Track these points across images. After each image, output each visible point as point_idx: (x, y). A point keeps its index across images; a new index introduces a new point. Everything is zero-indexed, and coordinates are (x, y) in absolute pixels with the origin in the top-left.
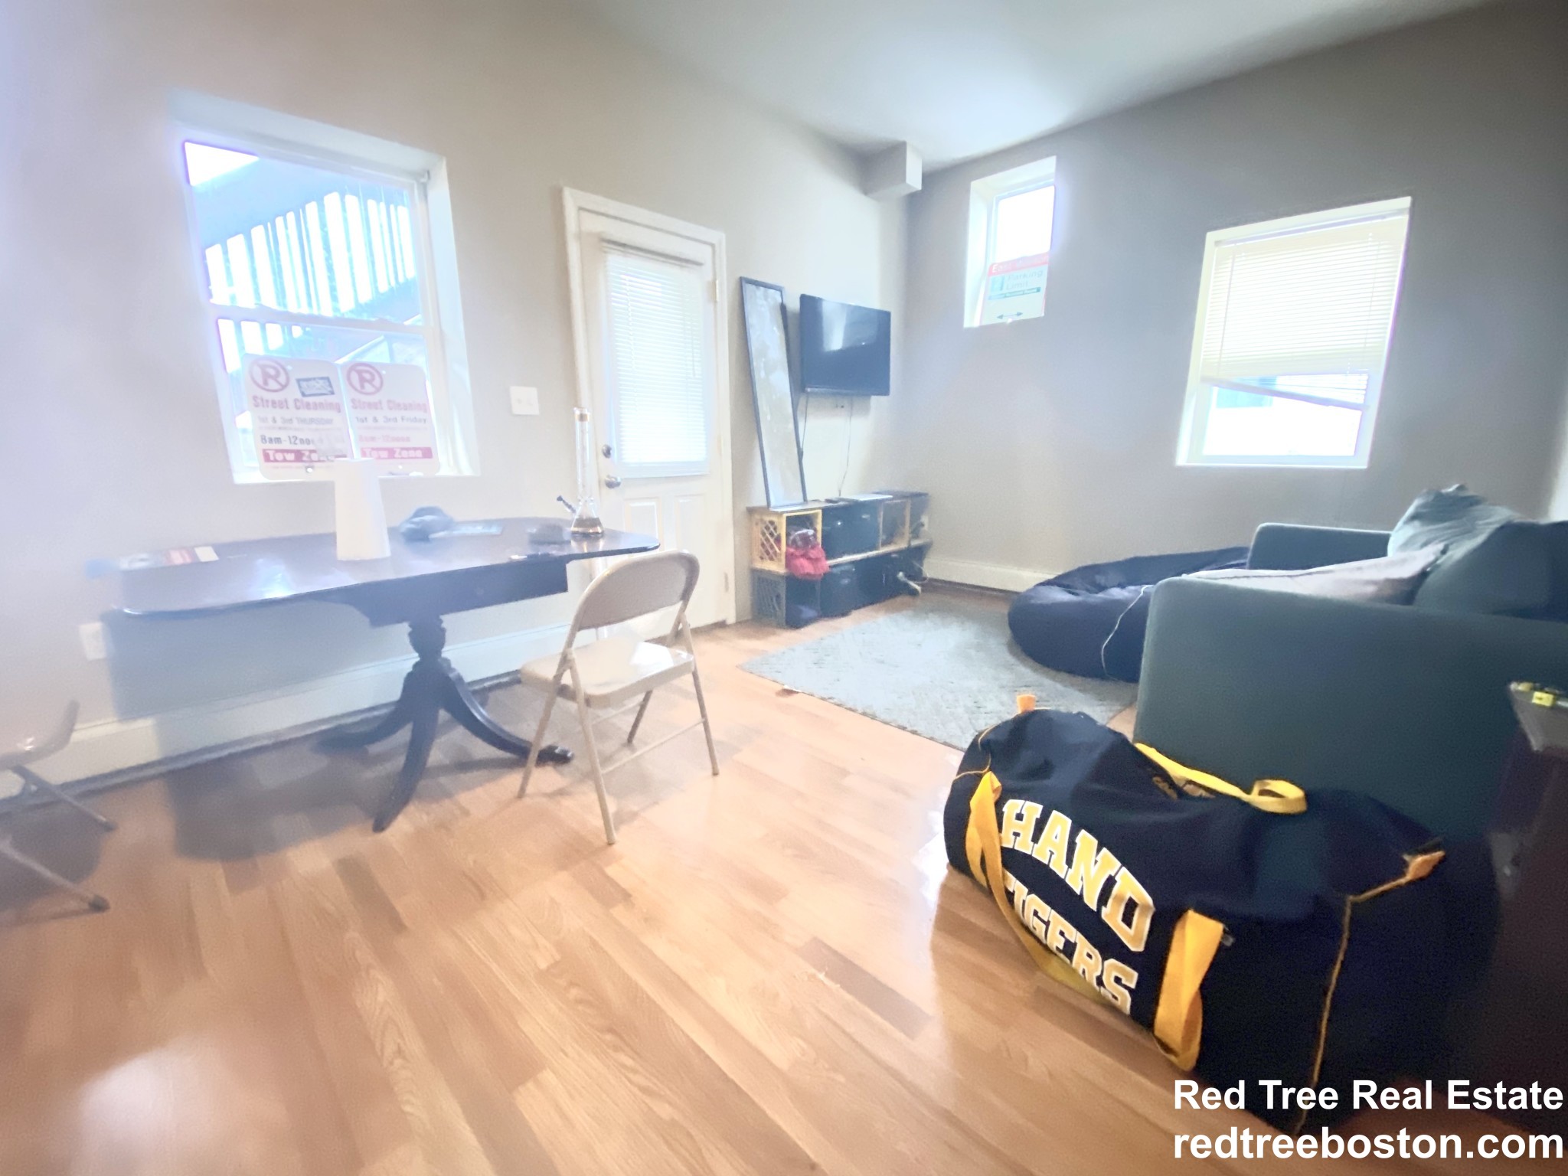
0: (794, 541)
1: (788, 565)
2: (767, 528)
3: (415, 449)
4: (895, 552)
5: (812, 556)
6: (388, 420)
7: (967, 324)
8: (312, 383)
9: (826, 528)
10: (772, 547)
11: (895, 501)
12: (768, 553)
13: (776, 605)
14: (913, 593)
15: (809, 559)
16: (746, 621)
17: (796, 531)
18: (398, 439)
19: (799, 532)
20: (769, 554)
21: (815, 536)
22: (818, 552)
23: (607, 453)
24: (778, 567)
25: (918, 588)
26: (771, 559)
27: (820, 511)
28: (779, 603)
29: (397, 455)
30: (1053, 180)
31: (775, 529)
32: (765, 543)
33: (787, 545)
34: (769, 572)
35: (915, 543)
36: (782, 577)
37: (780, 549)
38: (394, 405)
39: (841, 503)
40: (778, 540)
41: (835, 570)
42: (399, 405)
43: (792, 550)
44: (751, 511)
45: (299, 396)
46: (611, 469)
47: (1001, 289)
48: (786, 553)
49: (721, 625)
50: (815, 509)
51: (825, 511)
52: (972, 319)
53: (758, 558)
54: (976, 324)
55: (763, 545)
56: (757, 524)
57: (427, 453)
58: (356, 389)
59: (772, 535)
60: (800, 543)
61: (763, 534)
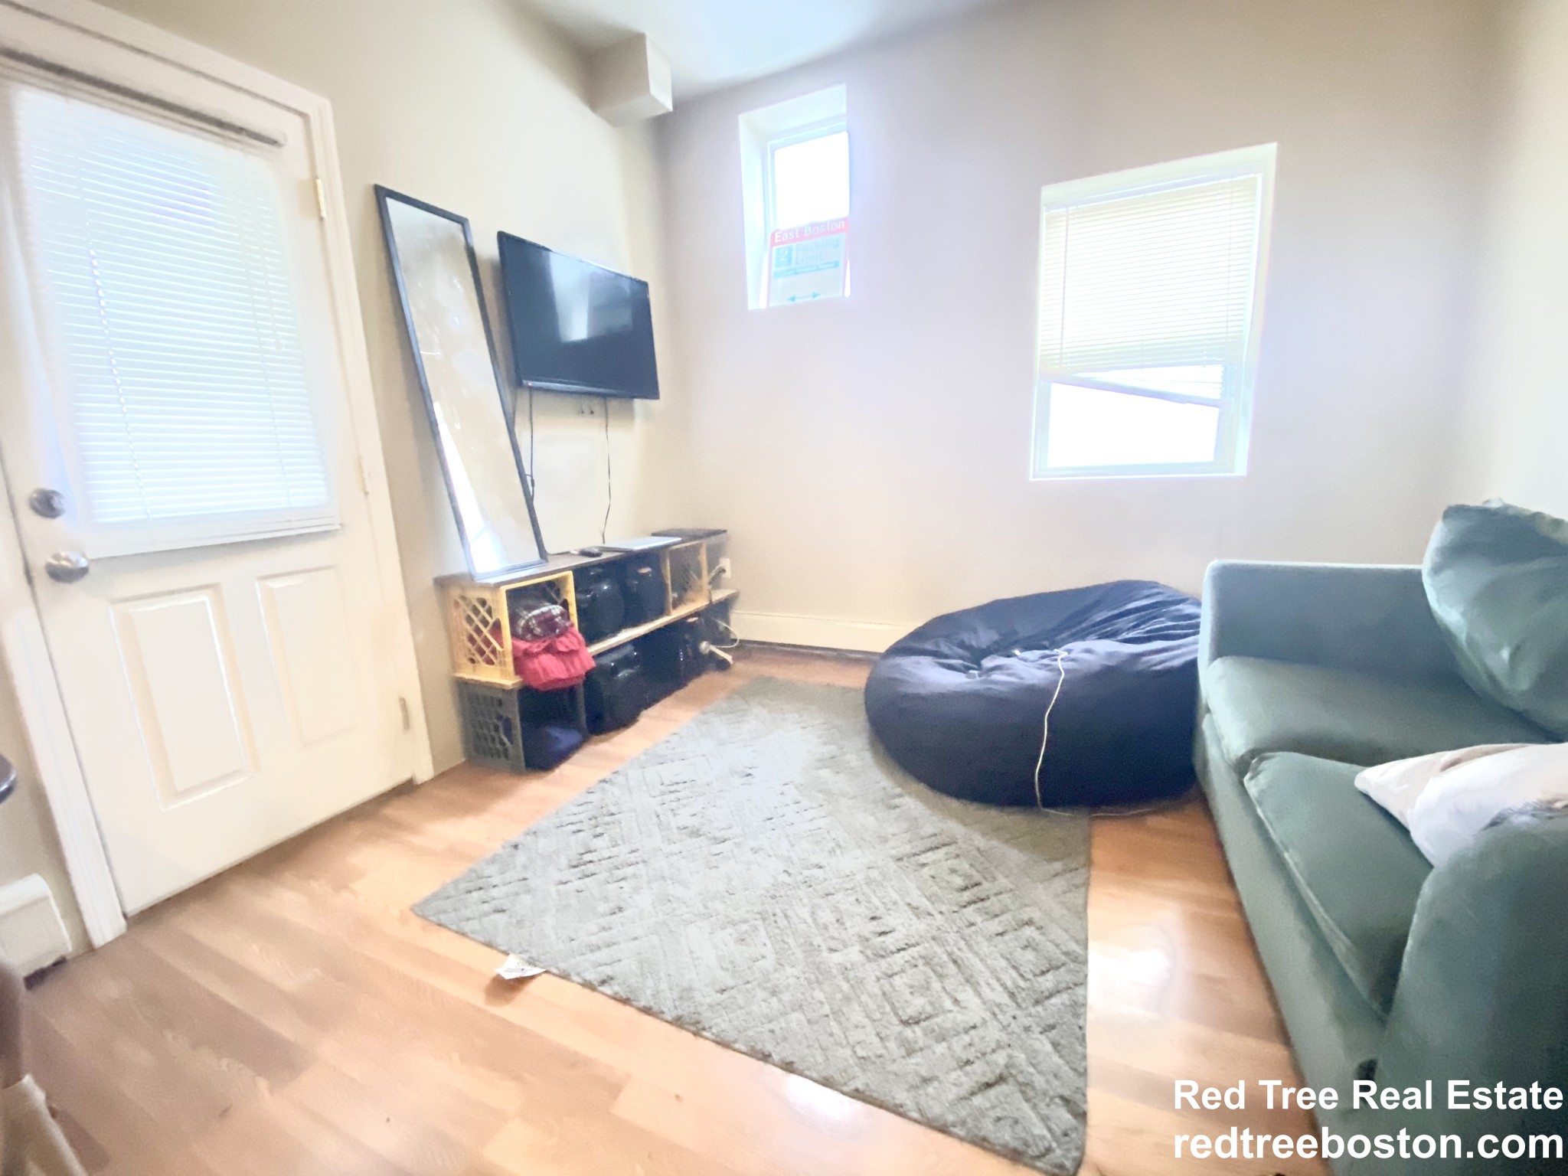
0: (528, 629)
1: (519, 669)
2: (476, 611)
4: (692, 615)
5: (562, 649)
7: (752, 305)
9: (582, 597)
10: (488, 643)
11: (684, 545)
12: (481, 653)
13: (506, 740)
14: (723, 665)
15: (558, 653)
16: (453, 770)
17: (530, 609)
19: (536, 612)
20: (484, 653)
21: (566, 615)
22: (573, 639)
24: (502, 676)
25: (728, 657)
26: (490, 662)
27: (570, 573)
28: (508, 731)
30: (844, 123)
31: (489, 611)
32: (475, 636)
33: (514, 635)
34: (489, 686)
35: (718, 596)
36: (511, 690)
37: (502, 646)
39: (605, 556)
40: (497, 628)
41: (605, 660)
43: (523, 645)
44: (442, 583)
47: (790, 263)
48: (515, 648)
49: (406, 790)
50: (562, 569)
51: (580, 572)
52: (757, 300)
53: (465, 661)
54: (763, 305)
55: (471, 639)
56: (457, 604)
59: (485, 623)
60: (538, 631)
61: (469, 620)
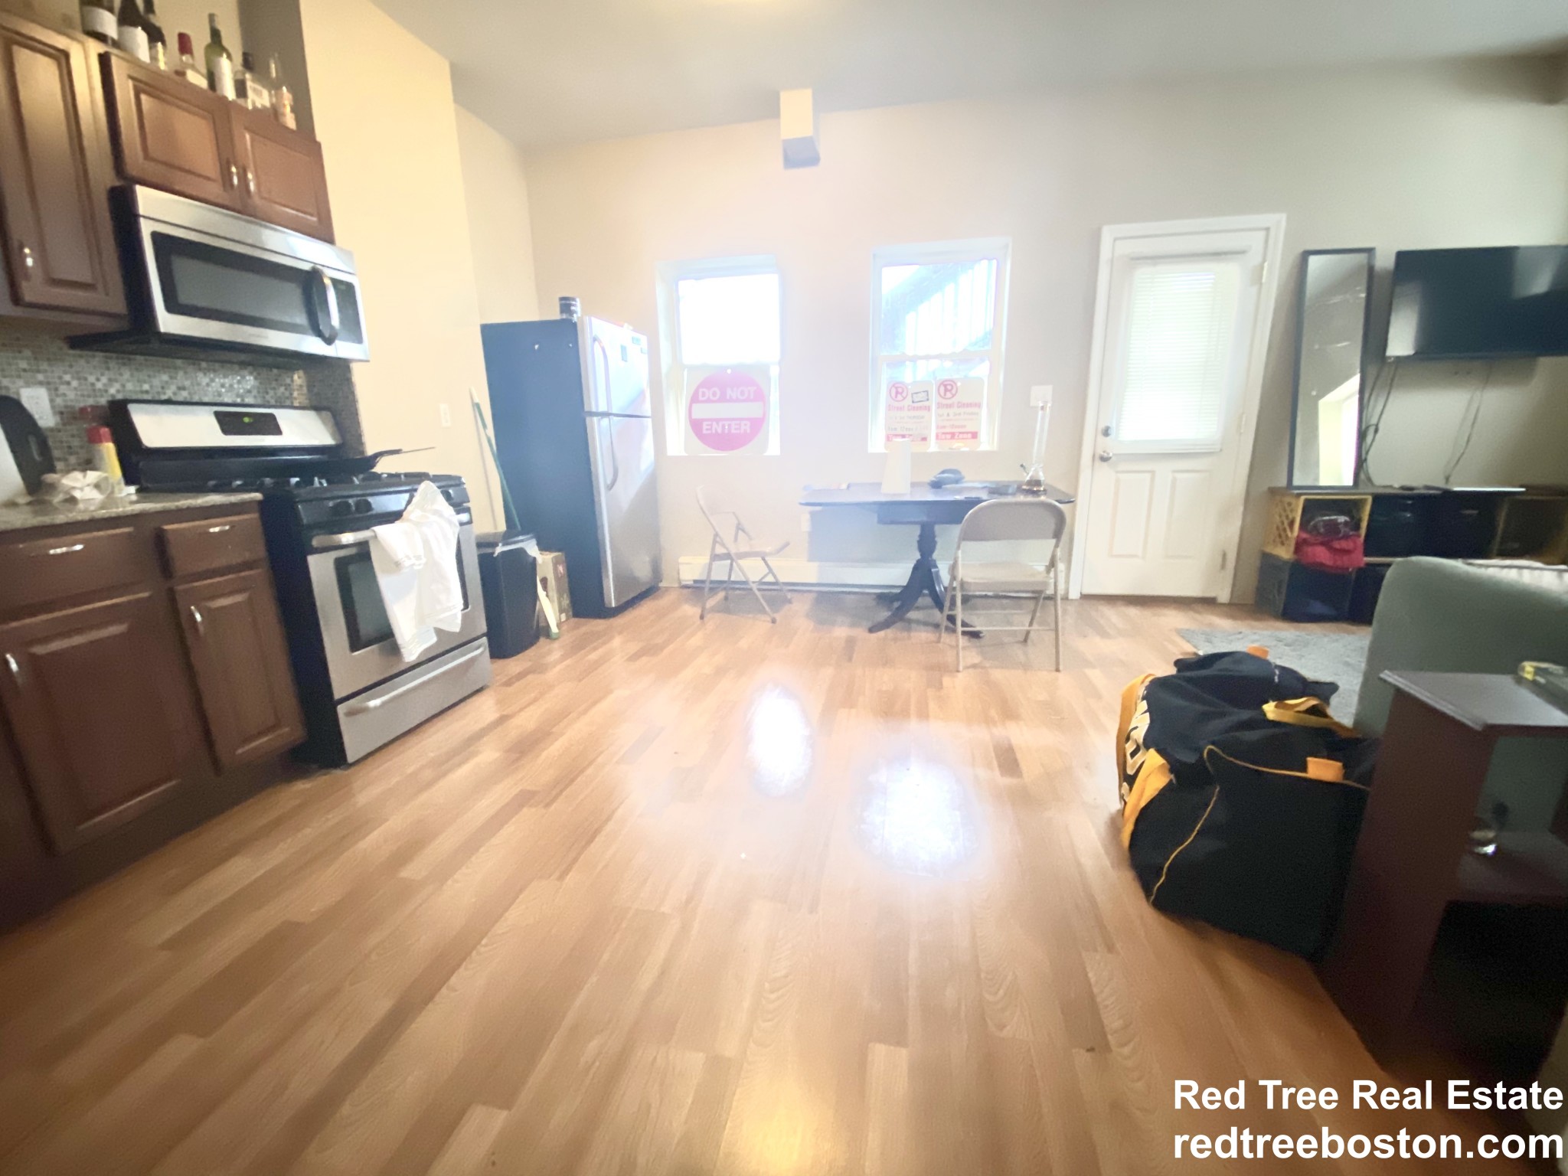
1: (1296, 551)
2: (1284, 510)
3: (967, 433)
5: (1339, 547)
6: (955, 415)
8: (919, 394)
9: (1377, 519)
10: (1285, 530)
12: (1280, 536)
13: (1276, 593)
15: (1335, 548)
16: (1240, 603)
17: (1321, 516)
18: (959, 427)
19: (1327, 518)
20: (1282, 539)
21: (1354, 524)
23: (1106, 432)
24: (1285, 553)
26: (1283, 543)
27: (1370, 499)
28: (1278, 590)
29: (956, 437)
31: (1291, 511)
32: (1280, 525)
33: (1302, 529)
34: (1277, 558)
36: (1285, 562)
37: (1292, 534)
38: (961, 405)
40: (1292, 524)
42: (964, 404)
44: (1273, 492)
45: (911, 403)
46: (1109, 446)
48: (1298, 537)
50: (1368, 495)
51: (1381, 497)
53: (1271, 540)
55: (1278, 528)
56: (1276, 506)
57: (975, 435)
58: (941, 396)
59: (1287, 517)
60: (1322, 530)
61: (1280, 516)
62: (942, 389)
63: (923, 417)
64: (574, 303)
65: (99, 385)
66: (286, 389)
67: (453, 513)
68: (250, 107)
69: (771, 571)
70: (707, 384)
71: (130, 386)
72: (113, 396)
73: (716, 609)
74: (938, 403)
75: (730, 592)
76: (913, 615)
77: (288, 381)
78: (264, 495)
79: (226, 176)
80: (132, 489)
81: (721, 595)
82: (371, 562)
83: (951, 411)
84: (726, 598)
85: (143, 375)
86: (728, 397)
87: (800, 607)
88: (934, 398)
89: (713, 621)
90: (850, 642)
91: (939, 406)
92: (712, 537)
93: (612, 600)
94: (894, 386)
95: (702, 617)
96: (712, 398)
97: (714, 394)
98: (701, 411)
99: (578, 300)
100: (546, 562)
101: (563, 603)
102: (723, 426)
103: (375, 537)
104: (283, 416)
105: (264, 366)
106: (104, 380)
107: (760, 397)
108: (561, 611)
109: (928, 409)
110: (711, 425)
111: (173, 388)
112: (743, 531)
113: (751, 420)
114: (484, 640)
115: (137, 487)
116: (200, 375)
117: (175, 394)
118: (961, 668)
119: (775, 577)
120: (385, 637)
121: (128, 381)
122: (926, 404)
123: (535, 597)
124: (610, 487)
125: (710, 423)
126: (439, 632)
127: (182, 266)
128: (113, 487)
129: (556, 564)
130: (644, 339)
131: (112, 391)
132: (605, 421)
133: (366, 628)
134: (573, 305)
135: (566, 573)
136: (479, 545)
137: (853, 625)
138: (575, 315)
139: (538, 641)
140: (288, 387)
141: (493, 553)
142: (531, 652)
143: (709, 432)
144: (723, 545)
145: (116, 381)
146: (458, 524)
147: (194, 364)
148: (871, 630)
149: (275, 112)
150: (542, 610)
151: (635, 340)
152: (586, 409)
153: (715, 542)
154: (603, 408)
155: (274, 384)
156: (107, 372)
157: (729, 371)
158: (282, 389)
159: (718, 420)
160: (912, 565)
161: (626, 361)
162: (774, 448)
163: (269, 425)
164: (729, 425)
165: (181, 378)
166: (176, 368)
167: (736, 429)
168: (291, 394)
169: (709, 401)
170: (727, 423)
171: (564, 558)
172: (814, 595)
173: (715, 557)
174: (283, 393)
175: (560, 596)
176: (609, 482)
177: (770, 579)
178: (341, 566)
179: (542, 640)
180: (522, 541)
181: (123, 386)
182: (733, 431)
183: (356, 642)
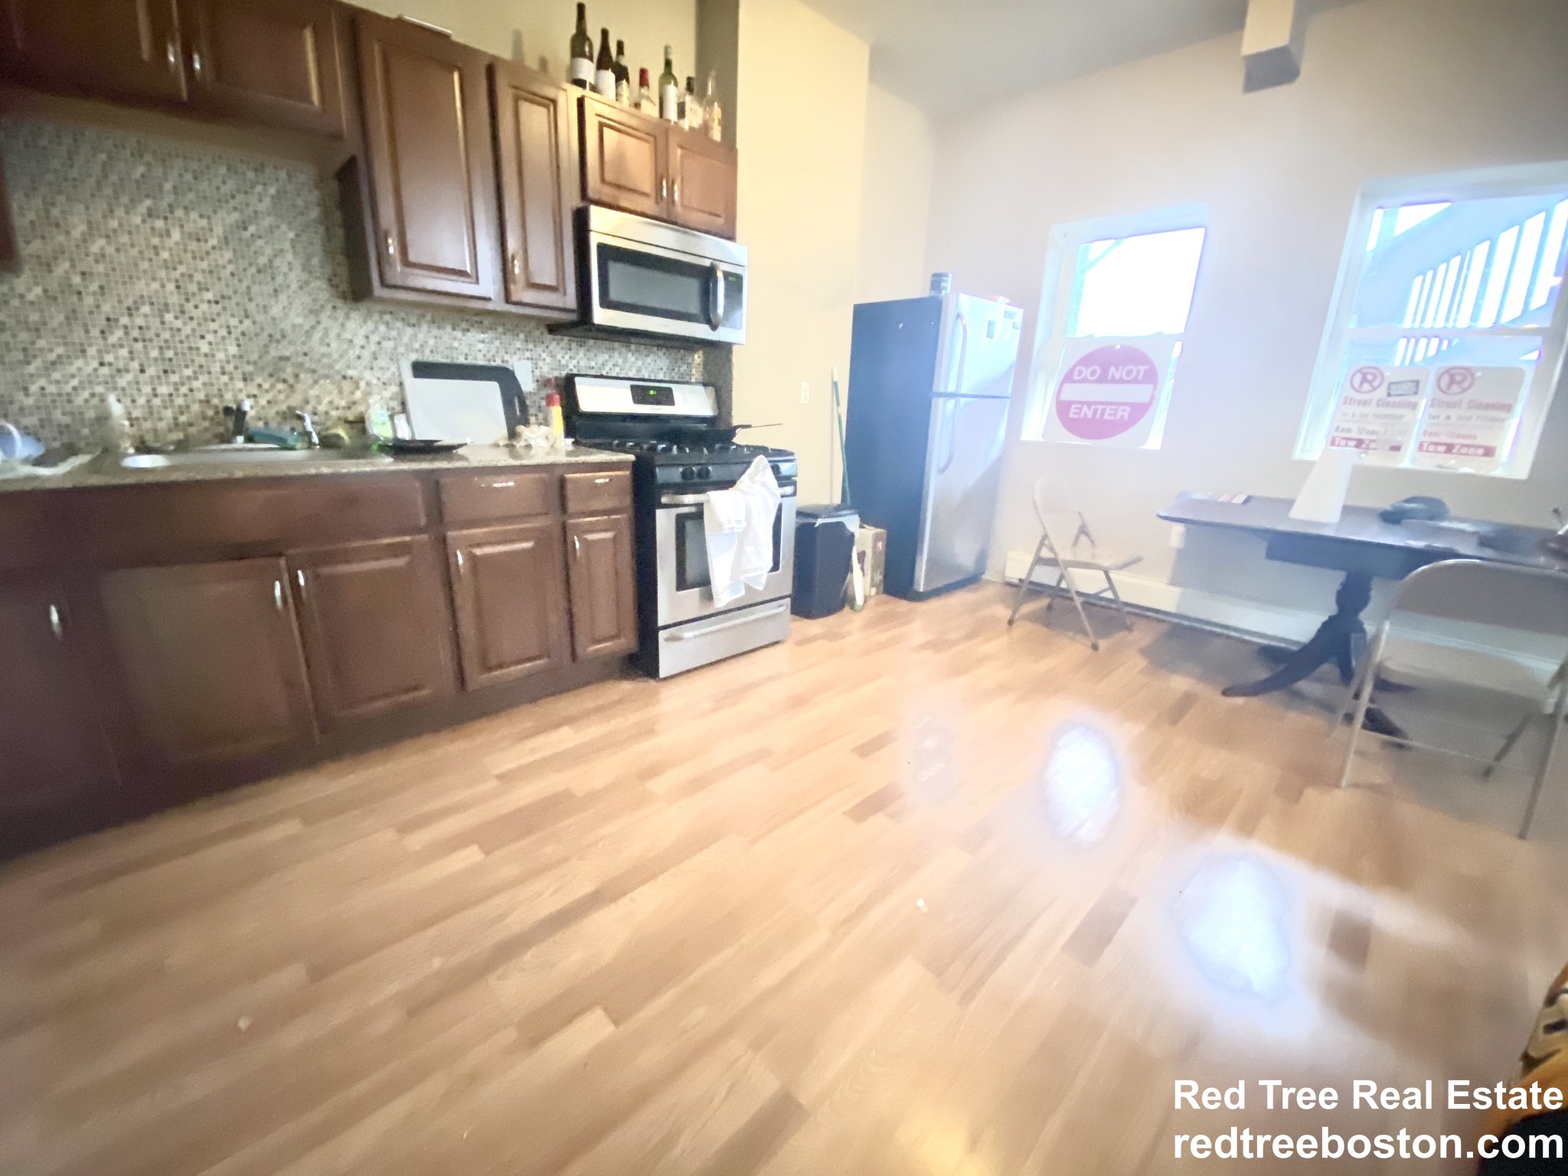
62: (1446, 380)
63: (1401, 417)
64: (945, 278)
65: (563, 362)
66: (687, 367)
67: (777, 486)
68: (686, 128)
69: (1112, 587)
70: (1087, 361)
71: (582, 363)
72: (571, 370)
73: (1033, 618)
74: (1433, 400)
75: (1057, 601)
76: (1302, 685)
77: (690, 361)
78: (636, 457)
79: (659, 188)
80: (570, 441)
81: (1044, 602)
82: (703, 522)
83: (1454, 413)
84: (1050, 607)
85: (591, 354)
86: (1109, 378)
87: (1142, 636)
88: (1428, 390)
89: (1022, 629)
90: (1186, 702)
91: (1434, 403)
92: (1039, 538)
93: (921, 585)
94: (1360, 371)
95: (1011, 622)
96: (1090, 378)
97: (1093, 373)
98: (1071, 392)
99: (950, 275)
100: (866, 539)
101: (875, 578)
102: (1096, 411)
103: (709, 501)
104: (678, 391)
105: (673, 348)
106: (567, 357)
107: (1151, 377)
108: (872, 585)
109: (1414, 406)
110: (1081, 409)
111: (610, 365)
112: (1087, 535)
113: (1134, 406)
114: (788, 600)
115: (573, 440)
116: (630, 355)
117: (611, 369)
118: (1344, 783)
119: (1115, 593)
120: (704, 582)
121: (582, 359)
122: (1412, 399)
123: (848, 568)
124: (942, 471)
125: (1079, 406)
126: (748, 588)
127: (615, 269)
128: (556, 439)
129: (876, 538)
130: (1019, 313)
131: (571, 366)
132: (951, 403)
133: (691, 574)
134: (944, 281)
135: (884, 550)
136: (800, 514)
137: (1202, 678)
138: (944, 292)
139: (842, 609)
140: (689, 365)
141: (814, 524)
142: (831, 620)
143: (1077, 416)
144: (1052, 549)
145: (574, 358)
146: (779, 496)
147: (627, 347)
148: (1226, 693)
149: (706, 127)
150: (851, 582)
151: (1008, 315)
152: (935, 389)
153: (1042, 544)
154: (951, 388)
155: (679, 363)
156: (569, 352)
157: (1118, 347)
158: (685, 367)
159: (1089, 404)
160: (1325, 618)
161: (992, 338)
162: (1154, 441)
163: (665, 397)
164: (1103, 411)
165: (617, 358)
166: (613, 349)
167: (1110, 415)
168: (691, 371)
169: (1085, 381)
170: (1100, 407)
171: (885, 536)
172: (1164, 627)
173: (1039, 561)
174: (685, 370)
175: (874, 570)
176: (942, 465)
177: (1109, 595)
178: (681, 520)
179: (847, 609)
180: (845, 515)
181: (578, 362)
182: (1106, 417)
183: (682, 584)
